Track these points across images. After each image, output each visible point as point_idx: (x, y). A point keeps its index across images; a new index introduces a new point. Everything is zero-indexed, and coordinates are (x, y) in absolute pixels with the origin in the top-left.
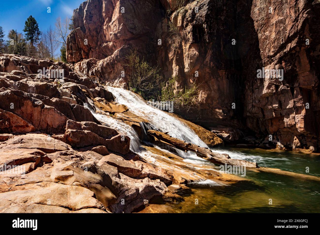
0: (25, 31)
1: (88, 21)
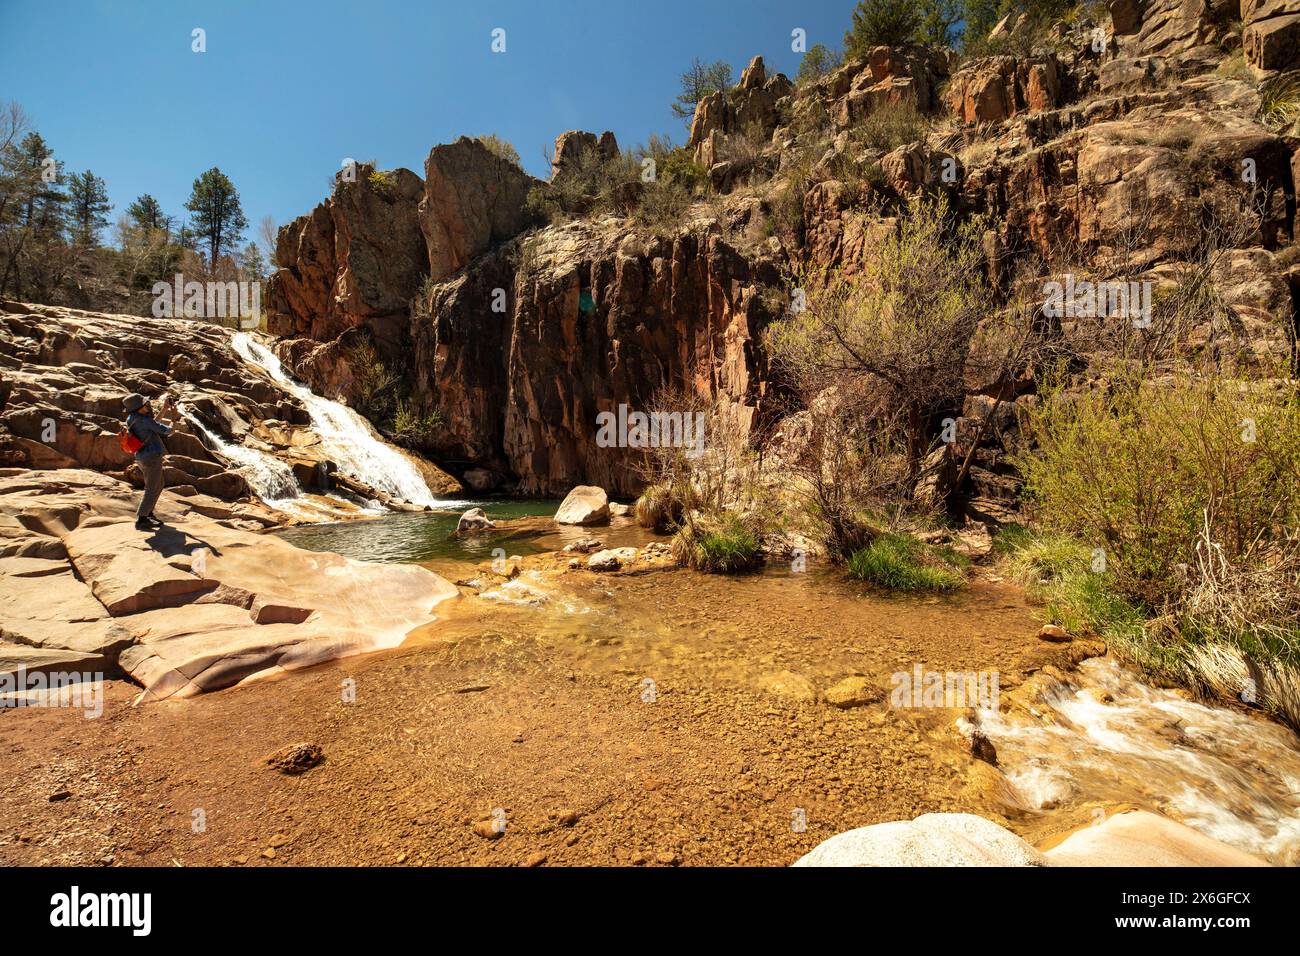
0: (192, 208)
1: (306, 259)
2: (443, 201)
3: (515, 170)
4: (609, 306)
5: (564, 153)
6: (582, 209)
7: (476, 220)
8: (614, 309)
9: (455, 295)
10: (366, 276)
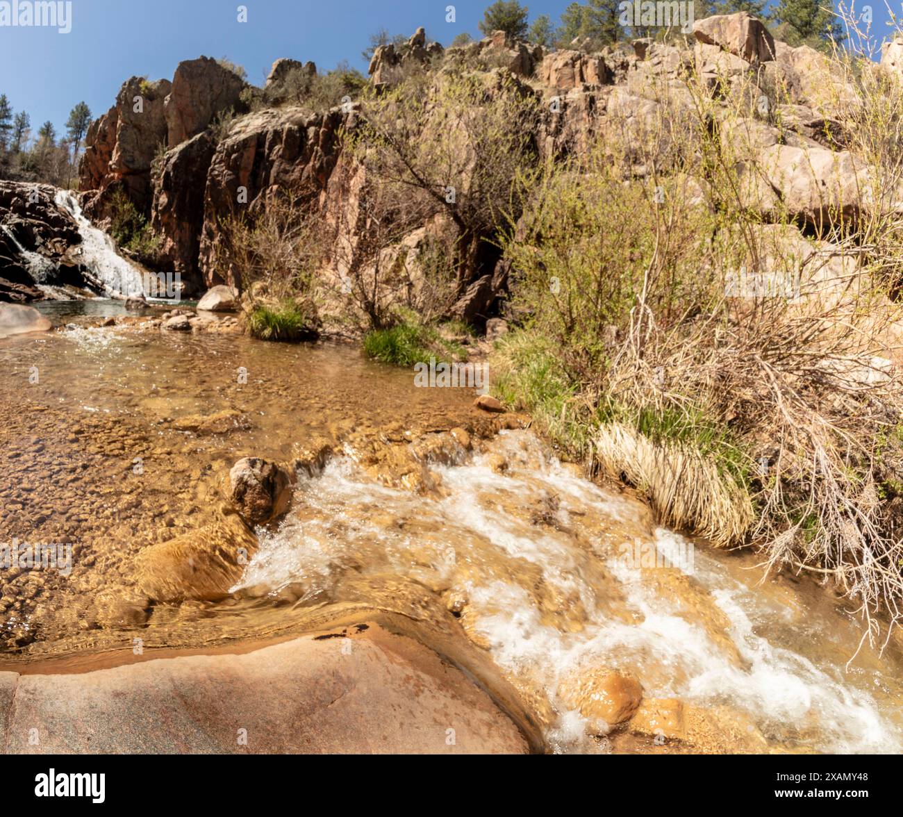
2: (180, 95)
3: (236, 78)
4: (273, 161)
5: (276, 70)
6: (277, 103)
7: (202, 108)
8: (276, 164)
9: (177, 155)
10: (128, 147)
